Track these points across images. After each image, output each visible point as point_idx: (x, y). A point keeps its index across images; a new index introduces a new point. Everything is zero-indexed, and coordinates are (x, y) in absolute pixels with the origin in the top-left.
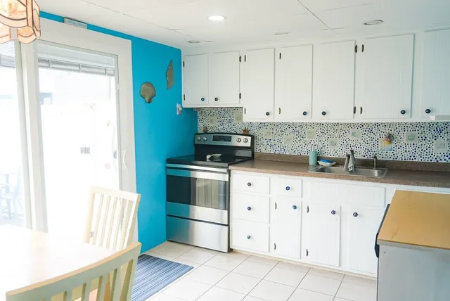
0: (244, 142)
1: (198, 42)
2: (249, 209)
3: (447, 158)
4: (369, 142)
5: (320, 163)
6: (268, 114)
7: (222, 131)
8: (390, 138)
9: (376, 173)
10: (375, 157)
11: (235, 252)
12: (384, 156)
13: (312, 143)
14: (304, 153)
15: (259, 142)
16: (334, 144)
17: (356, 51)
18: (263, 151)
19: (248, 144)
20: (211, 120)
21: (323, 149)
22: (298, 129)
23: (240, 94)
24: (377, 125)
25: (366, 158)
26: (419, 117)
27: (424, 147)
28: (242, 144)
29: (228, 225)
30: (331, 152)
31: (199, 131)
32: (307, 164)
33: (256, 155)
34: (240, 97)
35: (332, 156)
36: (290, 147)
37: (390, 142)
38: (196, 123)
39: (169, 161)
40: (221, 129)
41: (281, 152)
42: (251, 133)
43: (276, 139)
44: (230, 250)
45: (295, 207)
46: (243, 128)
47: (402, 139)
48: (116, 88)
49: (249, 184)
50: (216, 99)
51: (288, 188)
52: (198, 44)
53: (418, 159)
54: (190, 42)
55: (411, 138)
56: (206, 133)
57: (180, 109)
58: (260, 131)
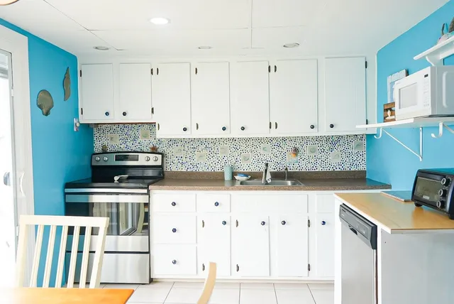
0: (154, 160)
1: (107, 49)
2: (174, 230)
3: (341, 167)
4: (278, 155)
5: (237, 177)
6: (185, 129)
7: (126, 150)
8: (296, 151)
9: (289, 183)
10: (286, 169)
11: (156, 282)
12: (292, 168)
13: (226, 158)
14: (217, 169)
15: (169, 160)
16: (246, 159)
17: (269, 71)
18: (174, 169)
19: (159, 163)
20: (112, 139)
21: (236, 165)
22: (211, 145)
23: (153, 109)
24: (284, 139)
25: (276, 170)
26: (324, 131)
27: (323, 159)
28: (151, 163)
29: (149, 253)
30: (245, 167)
31: (96, 151)
32: (223, 180)
33: (166, 174)
34: (153, 112)
35: (245, 171)
36: (204, 164)
37: (296, 155)
38: (92, 142)
39: (67, 185)
40: (123, 148)
41: (194, 170)
42: (159, 151)
43: (188, 156)
44: (151, 281)
45: (225, 223)
46: (151, 146)
47: (306, 152)
48: (11, 94)
49: (174, 204)
50: (124, 114)
51: (217, 204)
52: (107, 51)
53: (319, 169)
54: (96, 48)
55: (312, 151)
56: (104, 152)
57: (78, 125)
58: (171, 149)
